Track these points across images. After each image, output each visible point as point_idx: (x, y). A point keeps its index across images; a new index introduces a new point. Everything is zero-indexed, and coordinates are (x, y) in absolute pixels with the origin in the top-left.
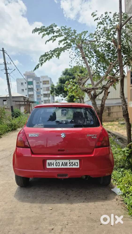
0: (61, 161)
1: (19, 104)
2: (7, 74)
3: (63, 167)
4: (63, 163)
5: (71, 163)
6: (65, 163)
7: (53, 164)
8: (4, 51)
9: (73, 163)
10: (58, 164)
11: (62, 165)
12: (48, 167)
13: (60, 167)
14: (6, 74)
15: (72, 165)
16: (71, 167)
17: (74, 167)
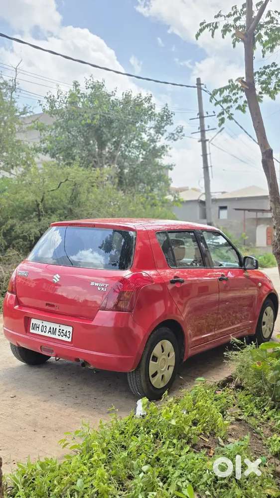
0: (49, 325)
1: (255, 217)
2: (203, 141)
3: (49, 335)
4: (50, 328)
5: (61, 331)
6: (53, 328)
7: (39, 328)
8: (201, 84)
9: (64, 332)
10: (44, 328)
11: (49, 332)
12: (32, 331)
13: (46, 334)
14: (200, 143)
15: (62, 334)
16: (60, 338)
17: (64, 338)
